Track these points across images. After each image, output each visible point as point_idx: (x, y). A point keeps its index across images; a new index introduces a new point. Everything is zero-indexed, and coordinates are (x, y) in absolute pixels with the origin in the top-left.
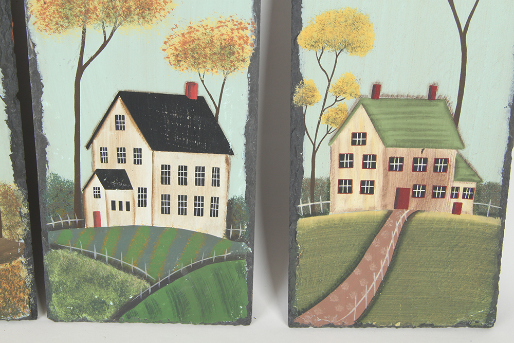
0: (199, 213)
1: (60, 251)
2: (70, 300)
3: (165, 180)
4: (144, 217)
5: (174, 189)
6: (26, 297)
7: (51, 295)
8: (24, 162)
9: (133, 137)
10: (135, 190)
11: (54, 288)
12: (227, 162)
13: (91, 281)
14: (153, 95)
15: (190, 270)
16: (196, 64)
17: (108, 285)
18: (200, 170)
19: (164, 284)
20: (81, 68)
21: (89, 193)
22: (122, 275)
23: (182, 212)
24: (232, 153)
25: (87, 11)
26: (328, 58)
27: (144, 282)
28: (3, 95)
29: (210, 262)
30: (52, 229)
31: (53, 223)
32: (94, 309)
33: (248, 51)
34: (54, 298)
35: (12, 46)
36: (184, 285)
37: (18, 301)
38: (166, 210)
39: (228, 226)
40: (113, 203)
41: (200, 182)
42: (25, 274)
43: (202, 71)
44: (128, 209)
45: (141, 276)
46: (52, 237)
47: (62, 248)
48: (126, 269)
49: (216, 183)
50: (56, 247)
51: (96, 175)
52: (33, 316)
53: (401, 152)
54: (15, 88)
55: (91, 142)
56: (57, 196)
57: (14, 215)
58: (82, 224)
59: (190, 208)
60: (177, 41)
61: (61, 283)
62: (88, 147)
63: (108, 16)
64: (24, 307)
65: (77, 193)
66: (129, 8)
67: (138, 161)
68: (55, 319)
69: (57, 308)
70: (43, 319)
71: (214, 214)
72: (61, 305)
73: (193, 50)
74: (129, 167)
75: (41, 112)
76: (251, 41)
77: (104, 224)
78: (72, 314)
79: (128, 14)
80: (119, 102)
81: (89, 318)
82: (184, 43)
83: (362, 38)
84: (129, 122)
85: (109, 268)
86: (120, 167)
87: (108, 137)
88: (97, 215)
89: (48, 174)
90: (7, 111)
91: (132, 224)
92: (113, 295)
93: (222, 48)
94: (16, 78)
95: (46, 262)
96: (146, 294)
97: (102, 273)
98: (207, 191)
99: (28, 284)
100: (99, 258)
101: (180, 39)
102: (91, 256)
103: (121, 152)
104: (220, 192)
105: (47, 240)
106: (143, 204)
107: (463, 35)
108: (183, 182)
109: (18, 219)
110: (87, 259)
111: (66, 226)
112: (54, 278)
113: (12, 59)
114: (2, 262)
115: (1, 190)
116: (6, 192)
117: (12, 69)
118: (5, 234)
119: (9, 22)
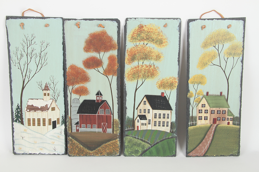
0: (163, 126)
1: (128, 137)
2: (130, 150)
3: (155, 117)
4: (150, 127)
5: (158, 120)
6: (119, 150)
7: (125, 149)
8: (120, 114)
9: (148, 106)
10: (148, 120)
11: (126, 147)
12: (171, 112)
13: (135, 145)
14: (153, 96)
15: (161, 141)
16: (164, 88)
17: (140, 146)
18: (164, 114)
19: (154, 145)
20: (136, 90)
21: (136, 121)
22: (143, 143)
23: (159, 126)
24: (172, 110)
25: (139, 76)
26: (196, 86)
27: (149, 145)
28: (117, 97)
29: (166, 139)
30: (126, 131)
31: (127, 129)
32: (136, 153)
33: (177, 84)
34: (126, 150)
35: (120, 85)
36: (159, 145)
37: (117, 151)
38: (155, 125)
39: (171, 129)
40: (142, 123)
41: (164, 118)
42: (119, 143)
43: (165, 90)
44: (146, 125)
45: (148, 143)
46: (126, 133)
47: (128, 136)
48: (145, 141)
49: (168, 118)
50: (127, 136)
51: (138, 117)
52: (120, 155)
53: (214, 109)
54: (120, 95)
55: (137, 108)
56: (128, 122)
57: (117, 127)
58: (134, 129)
59: (161, 124)
60: (159, 82)
61: (128, 146)
62: (137, 109)
63: (144, 77)
64: (118, 152)
65: (133, 121)
66: (149, 75)
67: (149, 113)
68: (125, 156)
69: (126, 153)
70: (122, 156)
71: (167, 126)
72: (127, 152)
73: (163, 84)
74: (146, 114)
75: (126, 100)
76: (177, 82)
77: (139, 129)
78: (130, 154)
79: (148, 76)
80: (145, 97)
81: (134, 155)
82: (161, 83)
83: (204, 81)
84: (147, 103)
85: (140, 141)
86: (144, 114)
87: (142, 107)
88: (138, 127)
89: (126, 116)
90: (118, 101)
91: (146, 129)
92: (141, 149)
93: (170, 84)
94: (120, 93)
95: (124, 140)
96: (149, 148)
97: (138, 143)
98: (166, 120)
99: (119, 146)
100: (138, 138)
101: (161, 82)
102: (136, 138)
103: (145, 110)
104: (169, 120)
105: (125, 134)
106: (149, 124)
107: (228, 80)
108: (160, 118)
109: (118, 128)
110: (135, 139)
111: (130, 130)
112: (126, 144)
113: (120, 88)
114: (113, 140)
115: (115, 121)
116: (116, 121)
117: (120, 90)
118: (115, 132)
119: (120, 79)
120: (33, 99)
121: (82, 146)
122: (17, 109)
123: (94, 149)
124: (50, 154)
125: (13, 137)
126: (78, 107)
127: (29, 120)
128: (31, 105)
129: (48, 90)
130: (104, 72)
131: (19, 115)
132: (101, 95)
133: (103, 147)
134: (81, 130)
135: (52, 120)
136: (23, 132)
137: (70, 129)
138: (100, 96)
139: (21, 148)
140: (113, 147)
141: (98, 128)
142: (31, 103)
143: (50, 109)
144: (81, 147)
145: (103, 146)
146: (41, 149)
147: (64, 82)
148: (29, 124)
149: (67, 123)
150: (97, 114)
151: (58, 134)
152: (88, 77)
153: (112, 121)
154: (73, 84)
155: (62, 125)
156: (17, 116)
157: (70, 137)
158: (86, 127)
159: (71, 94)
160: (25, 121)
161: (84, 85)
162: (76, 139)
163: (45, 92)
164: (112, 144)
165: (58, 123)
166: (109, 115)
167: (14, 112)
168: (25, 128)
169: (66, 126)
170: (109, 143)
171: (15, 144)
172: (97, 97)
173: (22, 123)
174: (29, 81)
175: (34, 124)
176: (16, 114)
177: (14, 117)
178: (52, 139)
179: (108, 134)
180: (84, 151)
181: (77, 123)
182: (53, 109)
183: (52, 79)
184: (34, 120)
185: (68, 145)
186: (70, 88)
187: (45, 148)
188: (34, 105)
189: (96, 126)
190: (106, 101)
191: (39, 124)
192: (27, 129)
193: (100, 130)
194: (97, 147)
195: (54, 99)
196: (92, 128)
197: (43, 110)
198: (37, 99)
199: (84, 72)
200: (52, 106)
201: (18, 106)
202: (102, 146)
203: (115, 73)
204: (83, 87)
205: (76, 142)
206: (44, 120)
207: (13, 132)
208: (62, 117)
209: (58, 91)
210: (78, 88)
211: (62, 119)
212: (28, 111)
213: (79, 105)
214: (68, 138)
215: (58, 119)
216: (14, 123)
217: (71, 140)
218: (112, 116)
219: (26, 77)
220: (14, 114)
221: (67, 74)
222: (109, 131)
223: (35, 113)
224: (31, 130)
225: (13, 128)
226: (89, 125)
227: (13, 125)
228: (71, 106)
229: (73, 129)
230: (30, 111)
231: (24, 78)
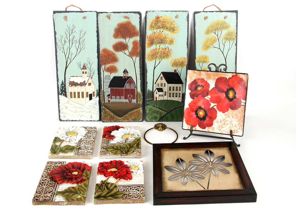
0: (176, 97)
1: (149, 106)
2: (150, 117)
3: (170, 90)
4: (165, 98)
5: (172, 92)
6: (141, 116)
7: (146, 115)
8: (142, 87)
9: (164, 81)
10: (164, 92)
12: (182, 85)
13: (154, 112)
14: (168, 72)
15: (174, 109)
16: (176, 66)
17: (158, 113)
18: (177, 87)
19: (169, 112)
20: (155, 68)
21: (155, 93)
22: (161, 111)
23: (173, 96)
24: (183, 84)
25: (156, 57)
26: (201, 64)
27: (165, 112)
28: (140, 74)
29: (178, 107)
30: (147, 101)
31: (148, 100)
32: (155, 119)
33: (186, 63)
35: (142, 64)
36: (173, 112)
38: (170, 96)
39: (182, 99)
40: (160, 95)
41: (177, 90)
42: (141, 111)
43: (177, 67)
44: (162, 96)
45: (164, 111)
46: (147, 103)
48: (162, 109)
49: (180, 90)
50: (148, 105)
51: (157, 90)
52: (142, 121)
54: (142, 73)
55: (156, 82)
56: (149, 94)
58: (153, 100)
59: (175, 96)
60: (173, 62)
61: (149, 113)
62: (155, 83)
63: (160, 57)
64: (141, 119)
65: (152, 93)
66: (164, 56)
67: (165, 86)
68: (147, 121)
70: (144, 122)
71: (179, 97)
72: (148, 118)
73: (176, 63)
74: (163, 87)
75: (147, 77)
76: (187, 61)
77: (158, 100)
78: (150, 120)
79: (164, 57)
80: (162, 74)
81: (154, 121)
82: (174, 62)
83: (207, 60)
84: (163, 78)
85: (158, 109)
86: (161, 87)
87: (159, 81)
88: (156, 98)
89: (147, 89)
90: (140, 77)
91: (163, 99)
92: (159, 115)
93: (181, 63)
94: (142, 71)
95: (146, 108)
96: (166, 115)
97: (157, 110)
98: (178, 92)
99: (142, 113)
100: (157, 107)
101: (174, 61)
102: (155, 107)
103: (162, 84)
104: (181, 92)
106: (165, 95)
107: (225, 59)
108: (173, 90)
109: (141, 99)
110: (154, 107)
111: (150, 100)
112: (147, 112)
113: (142, 67)
114: (137, 109)
115: (138, 93)
116: (139, 94)
117: (142, 69)
118: (138, 102)
119: (142, 60)
120: (74, 77)
121: (112, 114)
122: (62, 85)
123: (122, 116)
124: (88, 121)
125: (59, 107)
126: (109, 83)
127: (71, 93)
128: (72, 81)
129: (86, 69)
130: (129, 54)
131: (63, 89)
132: (127, 72)
133: (129, 115)
134: (112, 100)
135: (89, 94)
136: (67, 103)
137: (103, 100)
138: (126, 73)
139: (65, 116)
140: (137, 115)
141: (125, 99)
142: (72, 79)
143: (87, 84)
144: (112, 115)
145: (129, 113)
146: (81, 117)
147: (98, 62)
148: (71, 97)
149: (101, 96)
150: (124, 88)
151: (94, 104)
152: (117, 58)
153: (136, 93)
154: (105, 64)
155: (97, 97)
156: (62, 90)
157: (103, 107)
158: (116, 99)
159: (104, 72)
160: (68, 94)
161: (113, 64)
162: (108, 108)
163: (83, 70)
164: (136, 112)
165: (94, 96)
166: (134, 88)
167: (60, 87)
168: (68, 100)
169: (100, 98)
170: (134, 111)
171: (60, 112)
172: (124, 74)
173: (66, 96)
174: (71, 62)
175: (75, 97)
176: (61, 88)
177: (60, 91)
178: (89, 108)
179: (133, 104)
180: (114, 117)
181: (109, 95)
182: (90, 84)
183: (88, 60)
184: (75, 93)
185: (102, 113)
186: (103, 67)
187: (84, 116)
188: (75, 82)
189: (123, 97)
190: (131, 77)
191: (79, 97)
192: (69, 100)
193: (127, 101)
194: (124, 115)
195: (90, 76)
196: (120, 99)
197: (82, 85)
198: (77, 77)
199: (114, 54)
200: (89, 82)
201: (62, 82)
202: (128, 113)
203: (138, 54)
204: (113, 66)
205: (108, 110)
206: (83, 93)
207: (59, 103)
208: (97, 90)
209: (93, 70)
210: (109, 67)
211: (97, 92)
212: (70, 86)
213: (110, 81)
214: (102, 108)
215: (94, 93)
216: (60, 96)
217: (104, 109)
218: (136, 89)
219: (69, 59)
220: (59, 88)
221: (100, 56)
222: (134, 101)
223: (76, 87)
224: (73, 101)
225: (59, 100)
226: (118, 97)
227: (58, 97)
228: (104, 82)
229: (105, 100)
230: (72, 86)
231: (67, 60)
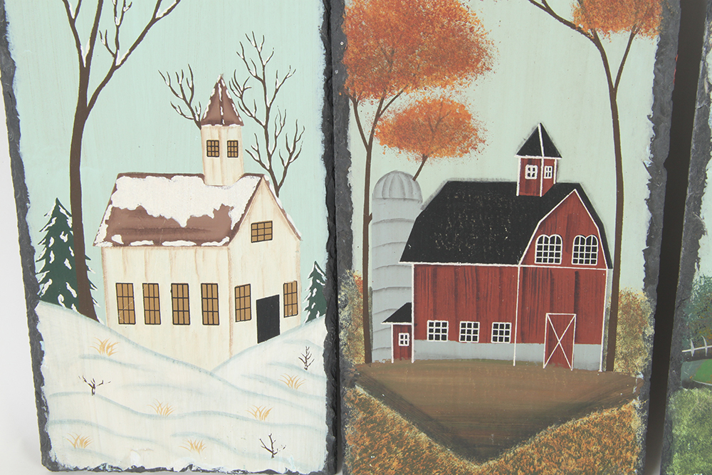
1: (696, 392)
6: (635, 458)
7: (671, 455)
8: (658, 259)
11: (677, 445)
28: (648, 162)
30: (689, 358)
31: (692, 350)
34: (676, 460)
35: (671, 89)
37: (623, 464)
42: (637, 424)
46: (687, 370)
47: (699, 386)
50: (691, 385)
54: (664, 154)
56: (705, 309)
57: (636, 338)
61: (689, 438)
72: (686, 471)
89: (696, 277)
90: (651, 186)
94: (668, 139)
95: (671, 407)
99: (639, 439)
105: (679, 375)
109: (641, 343)
112: (681, 430)
113: (669, 109)
114: (607, 407)
115: (623, 301)
116: (628, 305)
117: (667, 123)
118: (618, 366)
119: (673, 54)
120: (142, 175)
121: (423, 436)
122: (53, 232)
123: (495, 455)
124: (245, 472)
125: (39, 380)
126: (412, 226)
127: (124, 292)
128: (133, 207)
129: (230, 119)
130: (576, 14)
131: (67, 263)
132: (552, 151)
133: (546, 445)
134: (423, 349)
135: (257, 295)
136: (95, 357)
137: (361, 346)
138: (543, 158)
139: (84, 442)
140: (605, 447)
141: (523, 338)
142: (130, 196)
143: (245, 231)
144: (417, 443)
145: (546, 436)
146: (198, 448)
147: (329, 73)
148: (127, 316)
149: (344, 314)
150: (519, 266)
151: (291, 366)
152: (476, 44)
153: (607, 303)
154: (381, 87)
155: (312, 317)
156: (54, 270)
157: (360, 390)
158: (454, 337)
159: (369, 148)
160: (105, 299)
161: (447, 91)
162: (394, 401)
163: (211, 132)
164: (596, 430)
165: (292, 310)
166: (592, 267)
167: (40, 251)
168: (104, 335)
169: (334, 325)
170: (579, 422)
171: (52, 417)
172: (524, 163)
173: (86, 307)
174: (114, 68)
175: (153, 317)
176: (47, 257)
177: (40, 277)
178: (255, 394)
179: (581, 372)
180: (434, 460)
181: (402, 314)
182: (262, 232)
183: (251, 54)
184: (151, 291)
185: (349, 431)
186: (367, 109)
187: (218, 441)
188: (153, 211)
189: (513, 327)
190: (578, 186)
191: (181, 316)
192: (113, 339)
193: (536, 352)
194: (509, 445)
195: (268, 177)
196: (485, 339)
197: (202, 235)
198: (169, 176)
200: (257, 215)
201: (56, 213)
202: (542, 436)
203: (650, 14)
204: (442, 104)
205: (390, 413)
206: (210, 293)
207: (37, 356)
208: (315, 275)
209: (289, 130)
210: (410, 112)
211: (315, 285)
212: (116, 245)
213: (414, 212)
214: (348, 393)
215: (290, 289)
216: (42, 309)
217: (364, 405)
218: (609, 273)
219: (99, 42)
220: (36, 257)
221: (347, 27)
222: (588, 355)
223: (157, 252)
224: (136, 345)
225: (35, 338)
226: (470, 325)
227: (33, 319)
228: (367, 218)
229: (375, 345)
230: (126, 244)
231: (85, 50)
